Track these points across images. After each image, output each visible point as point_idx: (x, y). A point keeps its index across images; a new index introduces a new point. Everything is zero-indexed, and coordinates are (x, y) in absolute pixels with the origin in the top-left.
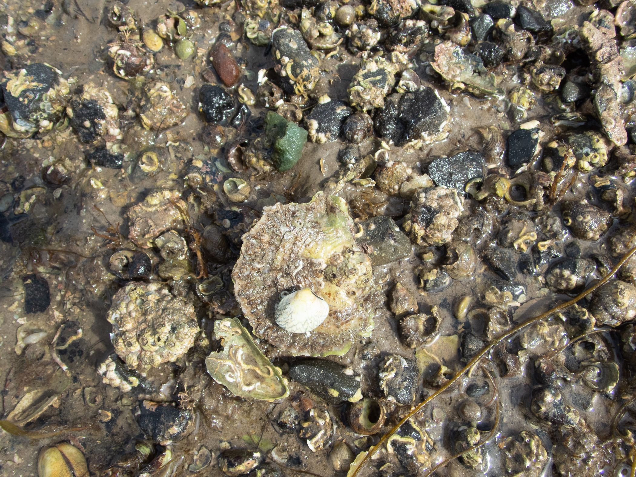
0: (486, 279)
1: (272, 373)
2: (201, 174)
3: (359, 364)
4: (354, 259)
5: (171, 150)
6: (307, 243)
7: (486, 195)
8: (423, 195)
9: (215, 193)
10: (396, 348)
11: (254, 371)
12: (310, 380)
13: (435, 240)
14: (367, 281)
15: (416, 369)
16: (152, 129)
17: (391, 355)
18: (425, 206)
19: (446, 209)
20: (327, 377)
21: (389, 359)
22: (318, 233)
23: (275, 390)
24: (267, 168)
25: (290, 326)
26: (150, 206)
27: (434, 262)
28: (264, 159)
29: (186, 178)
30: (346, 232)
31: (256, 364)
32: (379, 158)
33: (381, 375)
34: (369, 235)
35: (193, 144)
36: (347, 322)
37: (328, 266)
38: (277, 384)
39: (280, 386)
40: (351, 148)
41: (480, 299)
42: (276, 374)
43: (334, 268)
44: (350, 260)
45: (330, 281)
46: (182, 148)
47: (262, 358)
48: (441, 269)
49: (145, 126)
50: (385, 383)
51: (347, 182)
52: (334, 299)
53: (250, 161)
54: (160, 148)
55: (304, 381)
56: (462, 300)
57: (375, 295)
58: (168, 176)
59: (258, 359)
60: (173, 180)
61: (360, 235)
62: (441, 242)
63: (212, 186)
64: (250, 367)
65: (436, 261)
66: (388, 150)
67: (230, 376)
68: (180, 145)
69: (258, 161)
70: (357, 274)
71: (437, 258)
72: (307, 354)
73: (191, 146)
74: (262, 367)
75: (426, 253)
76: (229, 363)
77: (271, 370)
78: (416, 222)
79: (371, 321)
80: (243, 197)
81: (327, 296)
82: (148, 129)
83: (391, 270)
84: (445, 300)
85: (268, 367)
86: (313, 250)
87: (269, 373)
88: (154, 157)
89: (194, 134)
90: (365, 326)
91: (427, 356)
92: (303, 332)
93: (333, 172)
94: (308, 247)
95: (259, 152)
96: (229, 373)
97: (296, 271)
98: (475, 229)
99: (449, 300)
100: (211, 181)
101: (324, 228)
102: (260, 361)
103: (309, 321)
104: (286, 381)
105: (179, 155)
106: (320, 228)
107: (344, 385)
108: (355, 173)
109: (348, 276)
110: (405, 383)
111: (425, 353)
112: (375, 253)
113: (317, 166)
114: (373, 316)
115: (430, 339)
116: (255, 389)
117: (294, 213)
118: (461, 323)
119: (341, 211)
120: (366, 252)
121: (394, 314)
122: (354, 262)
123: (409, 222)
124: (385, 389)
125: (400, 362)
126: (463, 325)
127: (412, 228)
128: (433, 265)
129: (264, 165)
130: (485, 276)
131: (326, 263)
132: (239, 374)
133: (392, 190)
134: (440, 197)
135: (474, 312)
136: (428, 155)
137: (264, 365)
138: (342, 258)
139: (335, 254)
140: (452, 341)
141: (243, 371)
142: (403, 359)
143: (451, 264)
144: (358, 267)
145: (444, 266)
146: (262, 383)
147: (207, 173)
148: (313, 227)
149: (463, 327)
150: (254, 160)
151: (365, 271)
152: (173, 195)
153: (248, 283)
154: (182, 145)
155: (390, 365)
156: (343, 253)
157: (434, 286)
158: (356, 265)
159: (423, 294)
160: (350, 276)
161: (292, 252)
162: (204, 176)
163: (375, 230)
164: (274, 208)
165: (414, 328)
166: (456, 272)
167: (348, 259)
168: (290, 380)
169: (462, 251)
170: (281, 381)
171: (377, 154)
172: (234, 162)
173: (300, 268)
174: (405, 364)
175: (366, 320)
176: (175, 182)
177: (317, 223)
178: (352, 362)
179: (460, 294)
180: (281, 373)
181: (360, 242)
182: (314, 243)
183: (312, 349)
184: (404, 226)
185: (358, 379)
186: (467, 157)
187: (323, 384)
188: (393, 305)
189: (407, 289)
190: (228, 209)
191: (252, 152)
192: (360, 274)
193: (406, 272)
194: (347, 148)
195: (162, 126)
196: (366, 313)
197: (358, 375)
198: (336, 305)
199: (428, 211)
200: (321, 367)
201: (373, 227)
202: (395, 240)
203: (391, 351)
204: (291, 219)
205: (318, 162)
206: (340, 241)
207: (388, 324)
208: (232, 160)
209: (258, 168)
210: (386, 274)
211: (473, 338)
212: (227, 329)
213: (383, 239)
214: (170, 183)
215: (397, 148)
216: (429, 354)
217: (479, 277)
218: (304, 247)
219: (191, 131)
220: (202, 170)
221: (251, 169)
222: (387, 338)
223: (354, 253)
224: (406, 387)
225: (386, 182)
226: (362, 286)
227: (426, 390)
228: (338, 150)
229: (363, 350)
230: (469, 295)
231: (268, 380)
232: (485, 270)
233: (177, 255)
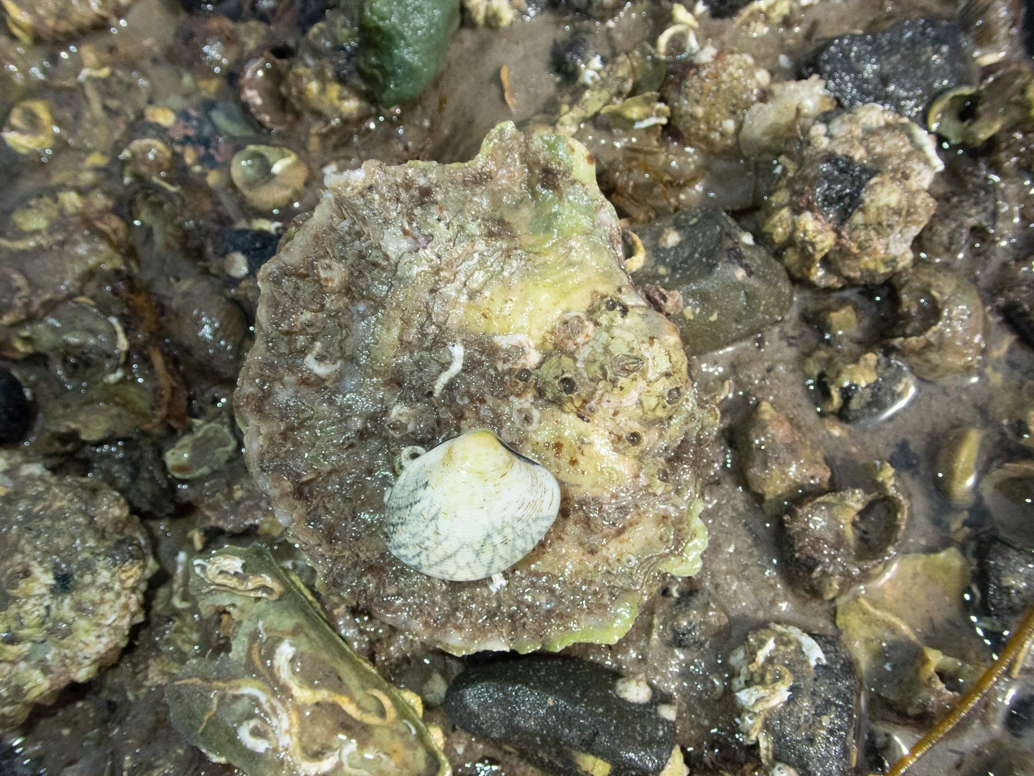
0: (1017, 374)
1: (391, 713)
2: (169, 141)
3: (664, 662)
4: (629, 329)
5: (91, 92)
6: (475, 286)
7: (997, 127)
8: (819, 129)
9: (210, 193)
10: (773, 603)
11: (335, 708)
12: (516, 729)
13: (867, 262)
14: (675, 395)
15: (849, 667)
16: (38, 40)
17: (764, 625)
18: (830, 158)
19: (895, 161)
20: (568, 720)
21: (762, 643)
22: (508, 254)
23: (405, 764)
24: (351, 106)
25: (434, 558)
26: (22, 235)
27: (859, 335)
28: (341, 79)
29: (126, 154)
30: (595, 248)
31: (339, 685)
32: (669, 53)
33: (745, 697)
34: (663, 262)
35: (151, 72)
36: (620, 532)
37: (546, 357)
38: (409, 746)
39: (421, 753)
40: (588, 31)
41: (1010, 435)
42: (403, 712)
43: (567, 361)
44: (616, 332)
45: (557, 402)
46: (120, 82)
47: (357, 667)
48: (888, 351)
49: (17, 32)
50: (758, 723)
51: (585, 120)
52: (573, 462)
53: (302, 92)
54: (60, 90)
55: (495, 735)
56: (961, 438)
57: (699, 442)
58: (82, 160)
59: (345, 670)
60: (97, 169)
61: (638, 261)
62: (882, 270)
63: (204, 175)
64: (323, 695)
65: (865, 330)
66: (692, 28)
67: (256, 733)
68: (113, 74)
69: (323, 90)
70: (644, 373)
71: (866, 322)
72: (499, 645)
73: (145, 75)
74: (359, 695)
75: (836, 310)
76: (249, 688)
77: (387, 702)
78: (810, 207)
79: (697, 523)
80: (288, 193)
81: (551, 453)
82: (26, 39)
83: (735, 367)
84: (903, 446)
85: (377, 693)
86: (496, 308)
87: (382, 713)
88: (41, 109)
89: (156, 49)
90: (678, 542)
91: (871, 621)
92: (481, 575)
93: (540, 103)
94: (478, 299)
95: (325, 61)
96: (253, 723)
97: (444, 379)
98: (974, 230)
99: (917, 445)
100: (201, 161)
101: (526, 239)
102: (352, 674)
103: (497, 539)
104: (436, 736)
105: (113, 104)
106: (512, 237)
107: (628, 741)
108: (605, 95)
109: (614, 382)
110: (825, 721)
111: (865, 613)
112: (688, 313)
113: (494, 87)
114: (699, 507)
115: (881, 567)
116: (339, 765)
117: (426, 192)
118: (959, 510)
119: (574, 182)
120: (659, 309)
121: (758, 498)
122: (629, 337)
123: (785, 213)
124: (763, 744)
125: (799, 650)
126: (965, 515)
127: (795, 229)
128: (859, 342)
129: (342, 98)
130: (1012, 365)
131: (540, 347)
132: (285, 724)
133: (715, 136)
134: (870, 132)
135: (997, 474)
136: (809, 36)
137: (364, 688)
138: (590, 326)
139: (568, 317)
140: (946, 569)
141: (300, 709)
142: (807, 642)
143: (918, 333)
144: (646, 351)
145: (897, 342)
146: (363, 744)
147: (186, 140)
148: (491, 234)
149: (965, 523)
150: (314, 87)
151: (665, 366)
152: (88, 205)
153: (292, 428)
154: (120, 73)
155: (770, 660)
156: (591, 312)
157: (869, 405)
158: (635, 345)
159: (836, 432)
160: (622, 381)
161: (429, 316)
162: (178, 149)
163: (680, 245)
164: (358, 177)
165: (830, 537)
166: (934, 357)
167: (608, 329)
168: (449, 731)
169: (948, 290)
170: (421, 737)
171: (663, 40)
172: (259, 101)
173: (456, 367)
174: (815, 653)
175: (680, 520)
176: (102, 175)
177: (501, 222)
178: (643, 660)
179: (944, 426)
180: (420, 709)
181: (639, 280)
182: (496, 286)
183: (514, 629)
184: (767, 228)
185: (668, 713)
186: (923, 33)
187: (557, 741)
188: (755, 471)
189: (791, 420)
190: (241, 225)
191: (307, 66)
192: (651, 375)
193: (781, 368)
194: (576, 32)
195: (63, 26)
196: (677, 500)
197: (667, 699)
198: (580, 479)
199: (842, 171)
200: (547, 686)
201: (672, 238)
202: (746, 267)
203: (761, 614)
204: (418, 211)
205: (496, 79)
206: (577, 277)
207: (742, 531)
208: (253, 96)
209: (325, 107)
210: (722, 379)
211: (1012, 553)
212: (234, 582)
213: (711, 267)
214: (88, 177)
215: (717, 23)
216: (878, 613)
217: (995, 369)
218: (464, 299)
219: (147, 42)
220: (171, 134)
221: (308, 117)
222: (741, 573)
223: (625, 311)
224: (831, 732)
225: (700, 111)
226: (661, 413)
227: (881, 729)
228: (550, 43)
229: (674, 617)
230: (972, 424)
231: (381, 735)
232: (1011, 351)
233: (100, 367)
